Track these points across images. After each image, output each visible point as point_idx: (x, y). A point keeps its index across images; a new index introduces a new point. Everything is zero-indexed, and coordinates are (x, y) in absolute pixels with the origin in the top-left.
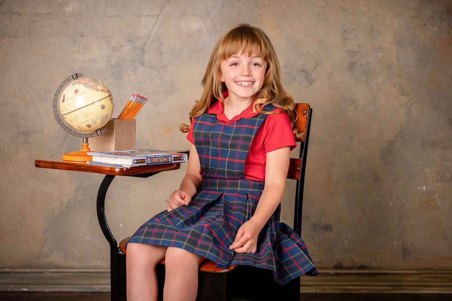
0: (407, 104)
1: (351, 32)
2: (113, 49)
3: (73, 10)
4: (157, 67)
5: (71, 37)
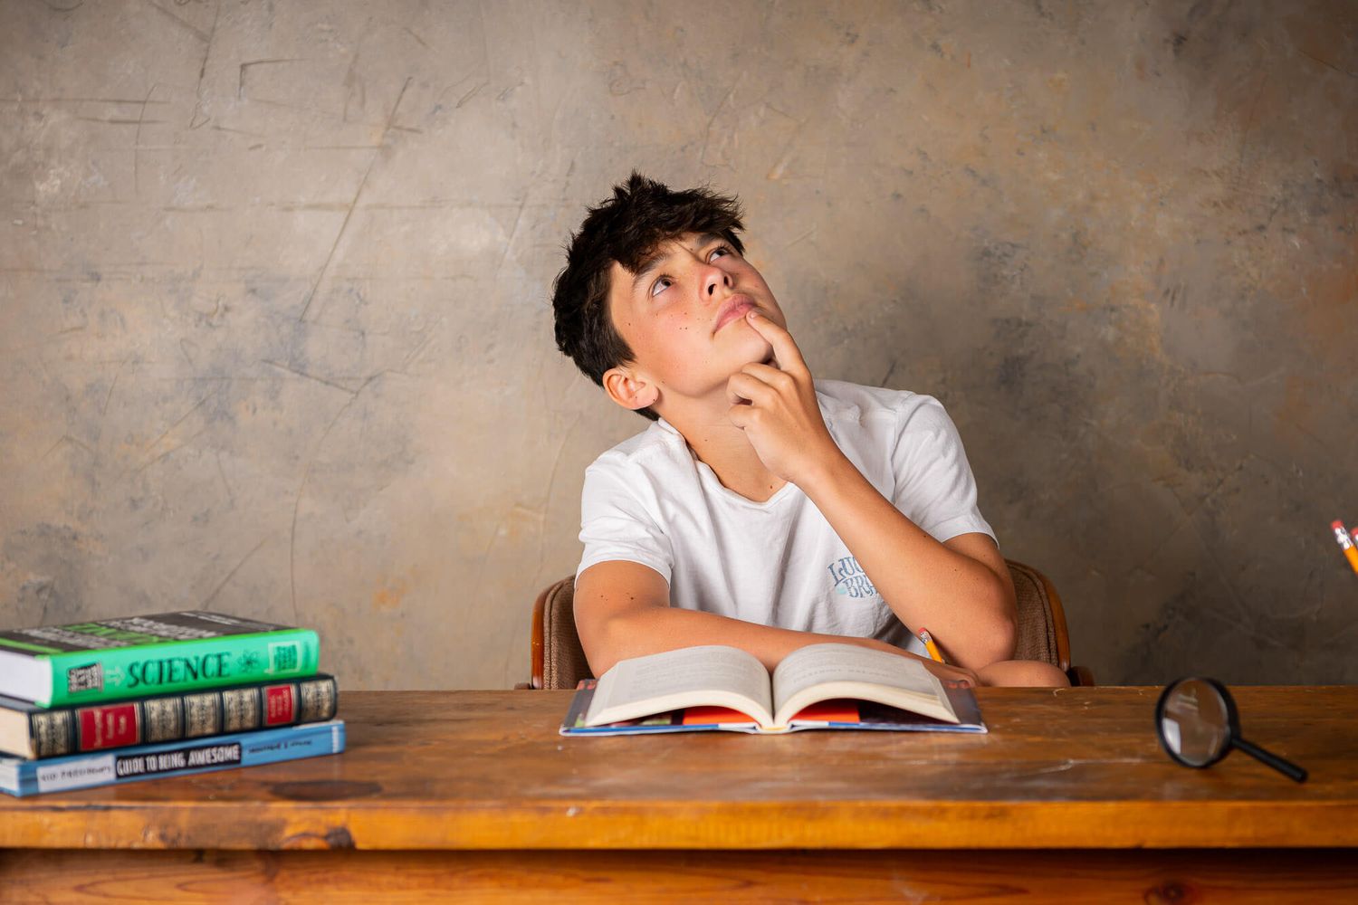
0: (1202, 499)
1: (1006, 255)
2: (200, 320)
3: (62, 189)
4: (349, 379)
5: (58, 280)
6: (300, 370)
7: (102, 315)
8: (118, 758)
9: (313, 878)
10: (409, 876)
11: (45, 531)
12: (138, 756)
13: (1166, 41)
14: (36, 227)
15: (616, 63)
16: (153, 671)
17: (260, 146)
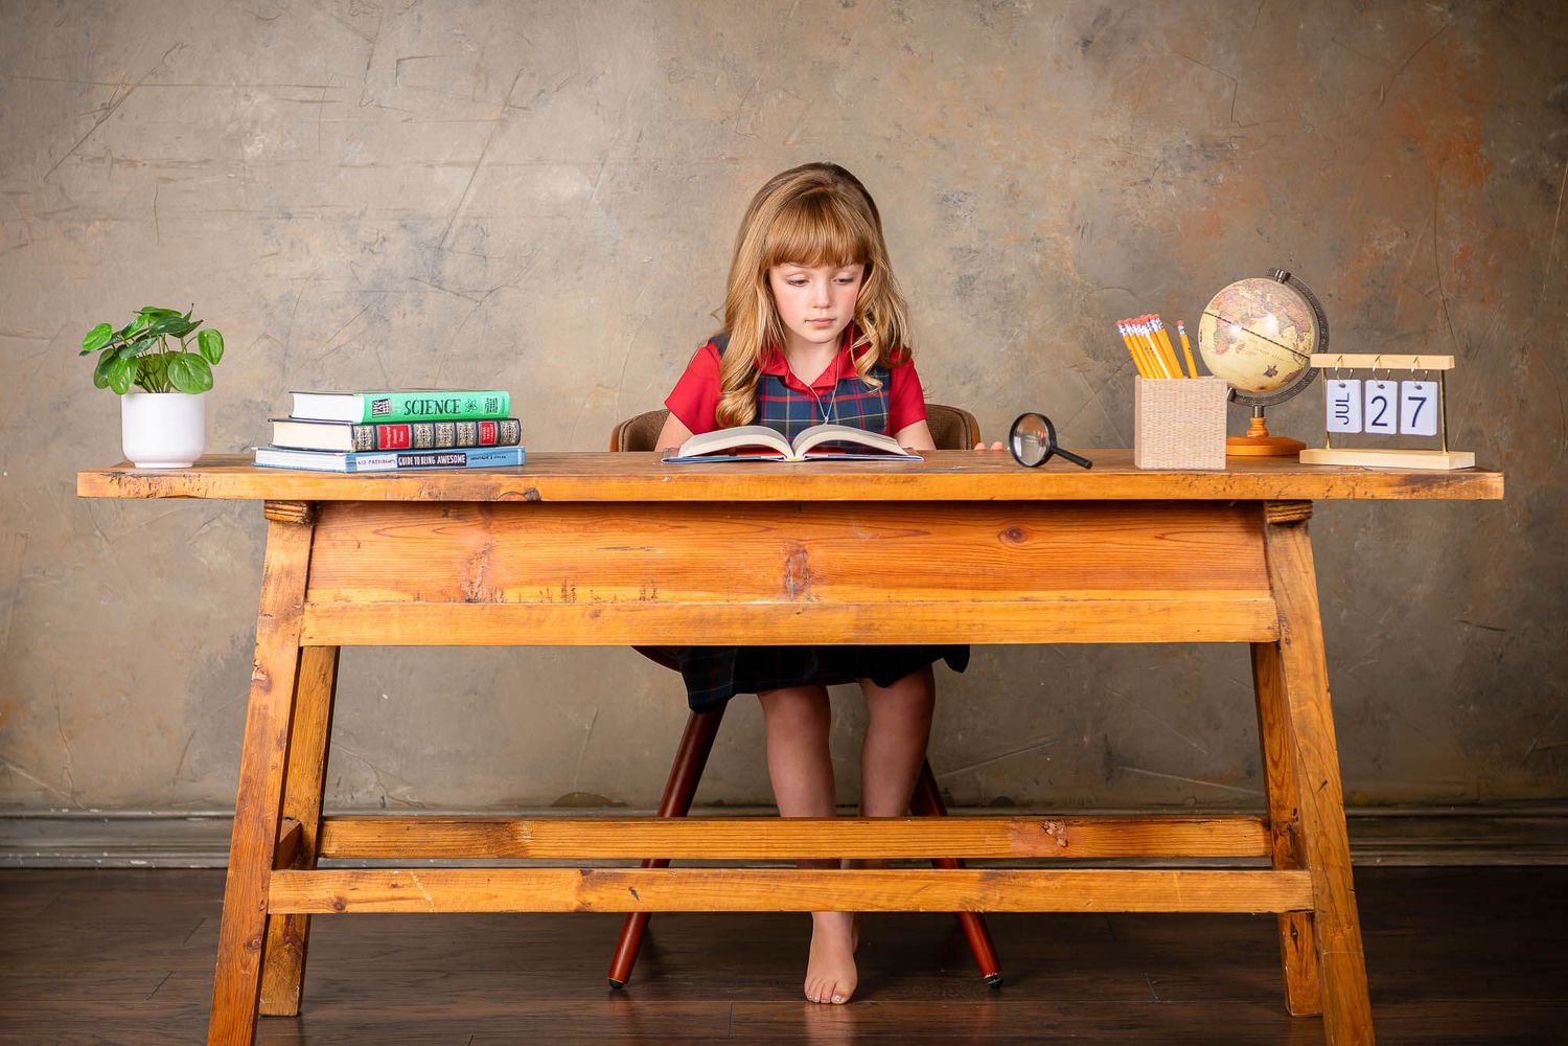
0: (1105, 381)
1: (960, 201)
2: (365, 248)
3: (264, 151)
4: (475, 291)
5: (260, 218)
6: (438, 284)
7: (293, 244)
8: (399, 456)
9: (513, 526)
10: (569, 525)
11: (247, 405)
12: (410, 456)
13: (1077, 44)
14: (244, 179)
15: (673, 59)
16: (418, 407)
17: (411, 119)
